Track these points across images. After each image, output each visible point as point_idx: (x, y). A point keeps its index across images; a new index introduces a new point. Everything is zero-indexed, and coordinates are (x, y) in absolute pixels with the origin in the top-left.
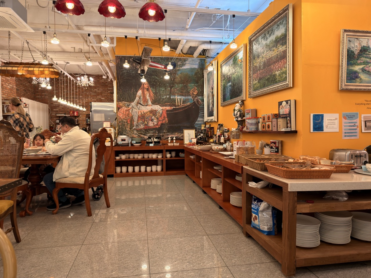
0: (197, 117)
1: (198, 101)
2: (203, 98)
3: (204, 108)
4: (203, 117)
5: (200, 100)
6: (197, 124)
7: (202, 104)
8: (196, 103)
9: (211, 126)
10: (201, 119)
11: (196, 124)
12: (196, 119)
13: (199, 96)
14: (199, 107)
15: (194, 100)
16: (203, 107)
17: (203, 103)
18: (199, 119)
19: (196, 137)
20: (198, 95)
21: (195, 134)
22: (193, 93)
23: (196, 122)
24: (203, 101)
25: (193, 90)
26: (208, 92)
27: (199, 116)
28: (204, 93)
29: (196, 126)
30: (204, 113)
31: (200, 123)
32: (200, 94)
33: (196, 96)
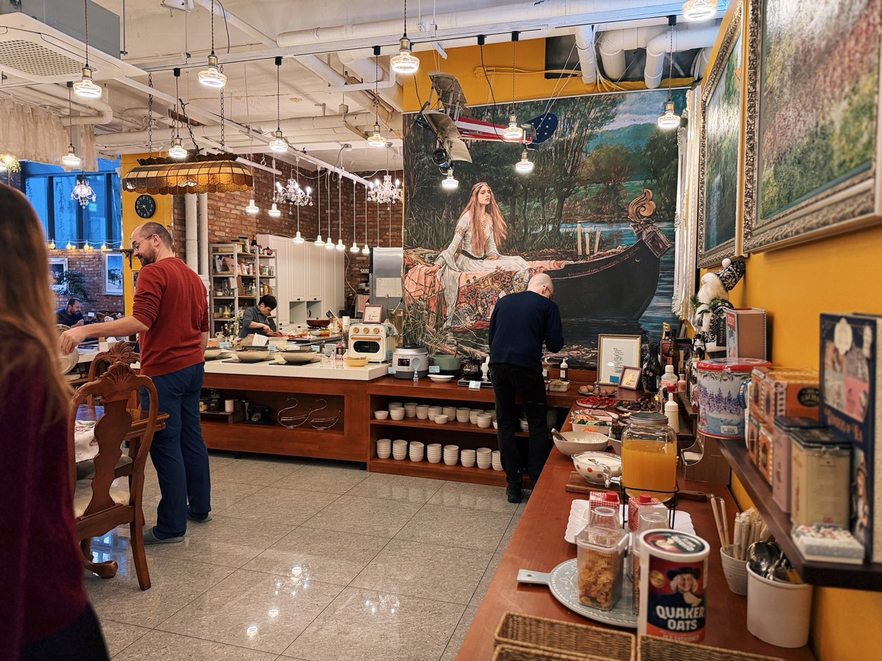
0: (652, 294)
1: (654, 239)
5: (662, 237)
6: (649, 320)
8: (649, 244)
12: (645, 302)
13: (659, 221)
14: (657, 262)
15: (640, 235)
18: (657, 302)
20: (655, 217)
21: (641, 351)
22: (637, 213)
23: (647, 314)
25: (637, 203)
28: (676, 209)
29: (645, 326)
32: (664, 216)
33: (647, 222)
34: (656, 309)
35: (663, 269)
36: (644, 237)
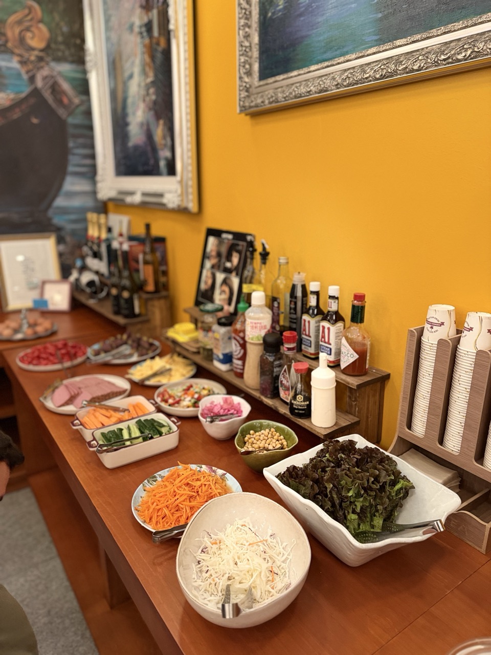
0: (61, 172)
1: (55, 88)
2: (85, 72)
3: (90, 128)
4: (91, 173)
5: (66, 86)
6: (64, 211)
7: (82, 108)
8: (47, 95)
9: (156, 231)
10: (81, 186)
11: (58, 208)
12: (53, 186)
13: (58, 60)
14: (63, 123)
15: (32, 79)
16: (86, 122)
17: (82, 103)
18: (72, 184)
19: (65, 271)
20: (50, 52)
21: (60, 255)
22: (22, 41)
23: (60, 202)
24: (84, 88)
25: (19, 22)
26: (108, 39)
27: (71, 169)
28: (83, 41)
29: (57, 220)
30: (93, 156)
31: (76, 203)
32: (63, 52)
33: (40, 59)
34: (71, 195)
35: (75, 136)
36: (39, 83)
